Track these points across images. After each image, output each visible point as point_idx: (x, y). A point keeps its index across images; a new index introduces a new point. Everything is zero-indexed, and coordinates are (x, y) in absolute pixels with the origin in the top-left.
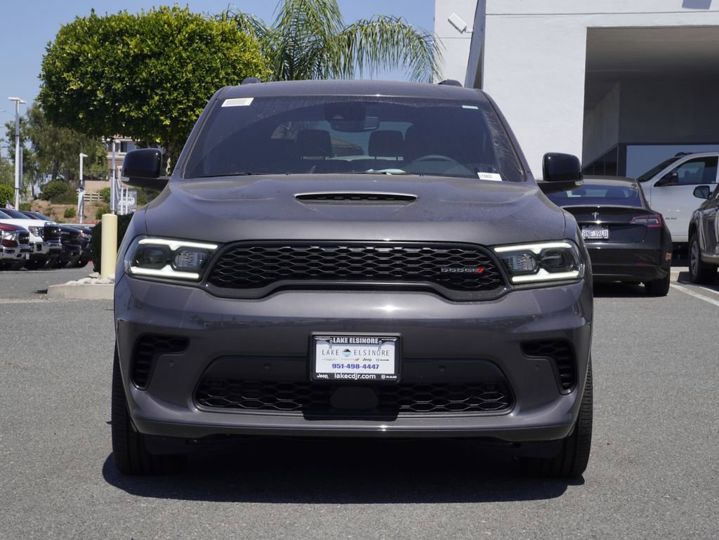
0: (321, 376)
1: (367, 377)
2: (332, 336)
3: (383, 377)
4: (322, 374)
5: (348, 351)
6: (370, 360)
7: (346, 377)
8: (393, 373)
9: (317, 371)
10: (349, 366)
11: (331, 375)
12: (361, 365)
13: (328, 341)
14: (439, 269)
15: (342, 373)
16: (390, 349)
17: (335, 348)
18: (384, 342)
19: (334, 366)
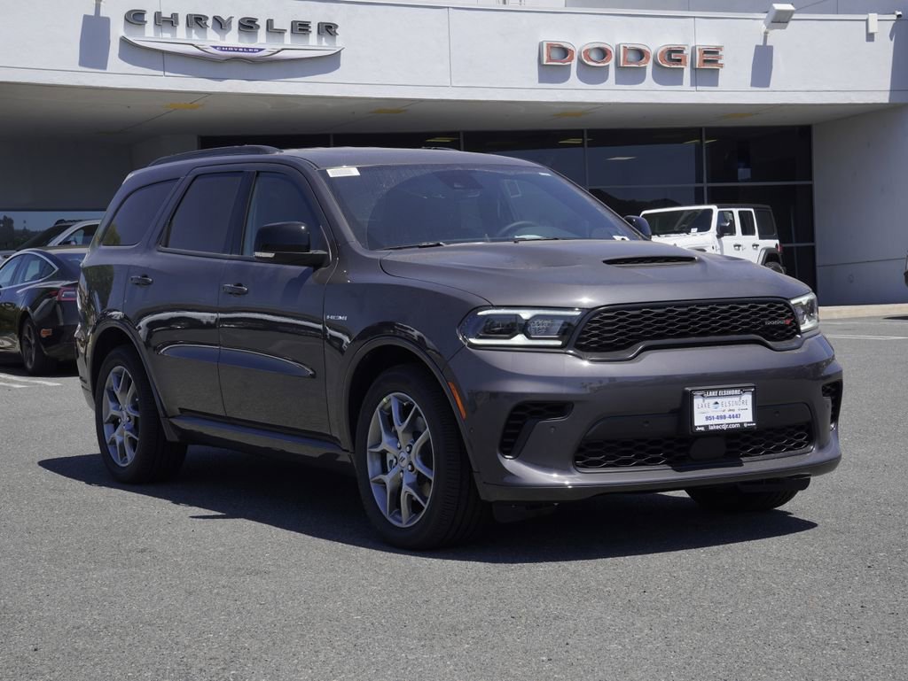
0: (698, 429)
1: (734, 426)
2: (706, 390)
3: (745, 425)
4: (700, 426)
5: (717, 403)
6: (733, 410)
7: (718, 427)
8: (751, 420)
9: (696, 424)
10: (718, 418)
11: (706, 427)
12: (727, 416)
13: (702, 396)
14: (763, 323)
15: (714, 424)
16: (748, 398)
17: (707, 401)
18: (744, 392)
19: (707, 418)
